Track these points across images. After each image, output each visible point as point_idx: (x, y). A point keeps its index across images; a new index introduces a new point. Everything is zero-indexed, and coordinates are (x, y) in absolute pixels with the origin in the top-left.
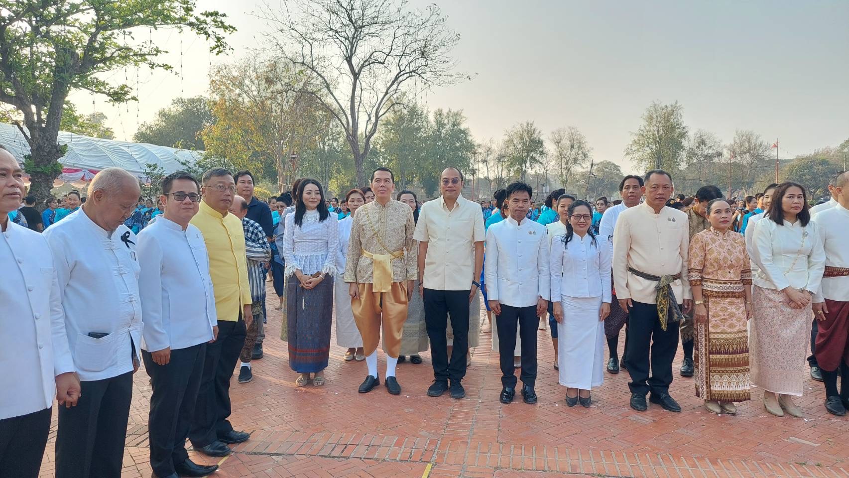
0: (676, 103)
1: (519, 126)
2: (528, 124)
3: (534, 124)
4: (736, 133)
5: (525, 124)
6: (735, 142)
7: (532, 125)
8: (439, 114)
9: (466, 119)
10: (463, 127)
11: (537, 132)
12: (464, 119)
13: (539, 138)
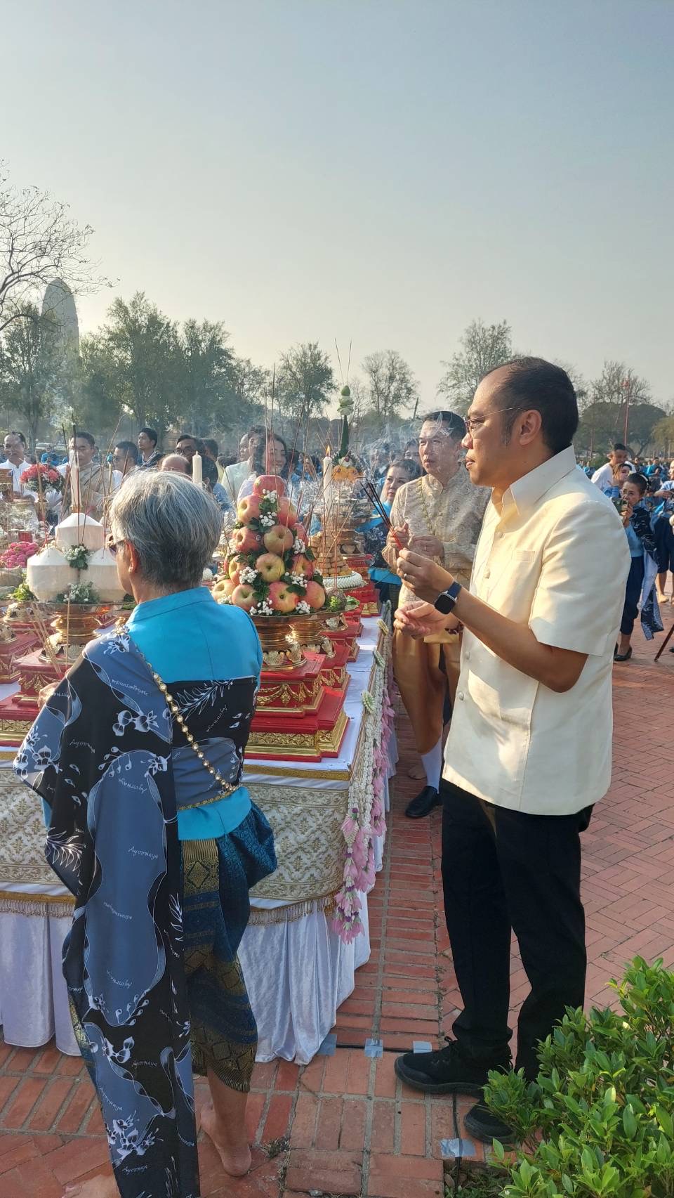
0: (505, 323)
1: (300, 349)
2: (310, 345)
3: (318, 346)
4: (603, 365)
5: (307, 346)
6: (605, 378)
7: (315, 347)
8: (191, 326)
9: (229, 334)
10: (224, 346)
11: (323, 358)
12: (226, 335)
13: (325, 366)
